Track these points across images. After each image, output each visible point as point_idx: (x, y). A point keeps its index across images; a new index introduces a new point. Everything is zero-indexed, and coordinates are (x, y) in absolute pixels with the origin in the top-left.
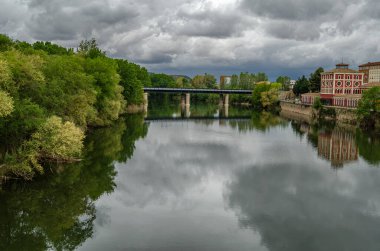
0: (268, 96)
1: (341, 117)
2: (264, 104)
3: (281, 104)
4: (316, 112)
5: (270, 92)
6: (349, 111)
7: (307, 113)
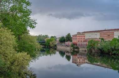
0: (52, 43)
1: (81, 49)
2: (51, 46)
3: (57, 46)
4: (72, 48)
5: (53, 42)
6: (84, 47)
7: (68, 49)
